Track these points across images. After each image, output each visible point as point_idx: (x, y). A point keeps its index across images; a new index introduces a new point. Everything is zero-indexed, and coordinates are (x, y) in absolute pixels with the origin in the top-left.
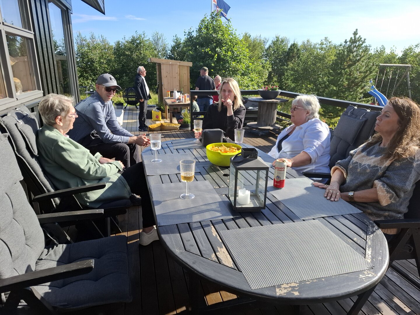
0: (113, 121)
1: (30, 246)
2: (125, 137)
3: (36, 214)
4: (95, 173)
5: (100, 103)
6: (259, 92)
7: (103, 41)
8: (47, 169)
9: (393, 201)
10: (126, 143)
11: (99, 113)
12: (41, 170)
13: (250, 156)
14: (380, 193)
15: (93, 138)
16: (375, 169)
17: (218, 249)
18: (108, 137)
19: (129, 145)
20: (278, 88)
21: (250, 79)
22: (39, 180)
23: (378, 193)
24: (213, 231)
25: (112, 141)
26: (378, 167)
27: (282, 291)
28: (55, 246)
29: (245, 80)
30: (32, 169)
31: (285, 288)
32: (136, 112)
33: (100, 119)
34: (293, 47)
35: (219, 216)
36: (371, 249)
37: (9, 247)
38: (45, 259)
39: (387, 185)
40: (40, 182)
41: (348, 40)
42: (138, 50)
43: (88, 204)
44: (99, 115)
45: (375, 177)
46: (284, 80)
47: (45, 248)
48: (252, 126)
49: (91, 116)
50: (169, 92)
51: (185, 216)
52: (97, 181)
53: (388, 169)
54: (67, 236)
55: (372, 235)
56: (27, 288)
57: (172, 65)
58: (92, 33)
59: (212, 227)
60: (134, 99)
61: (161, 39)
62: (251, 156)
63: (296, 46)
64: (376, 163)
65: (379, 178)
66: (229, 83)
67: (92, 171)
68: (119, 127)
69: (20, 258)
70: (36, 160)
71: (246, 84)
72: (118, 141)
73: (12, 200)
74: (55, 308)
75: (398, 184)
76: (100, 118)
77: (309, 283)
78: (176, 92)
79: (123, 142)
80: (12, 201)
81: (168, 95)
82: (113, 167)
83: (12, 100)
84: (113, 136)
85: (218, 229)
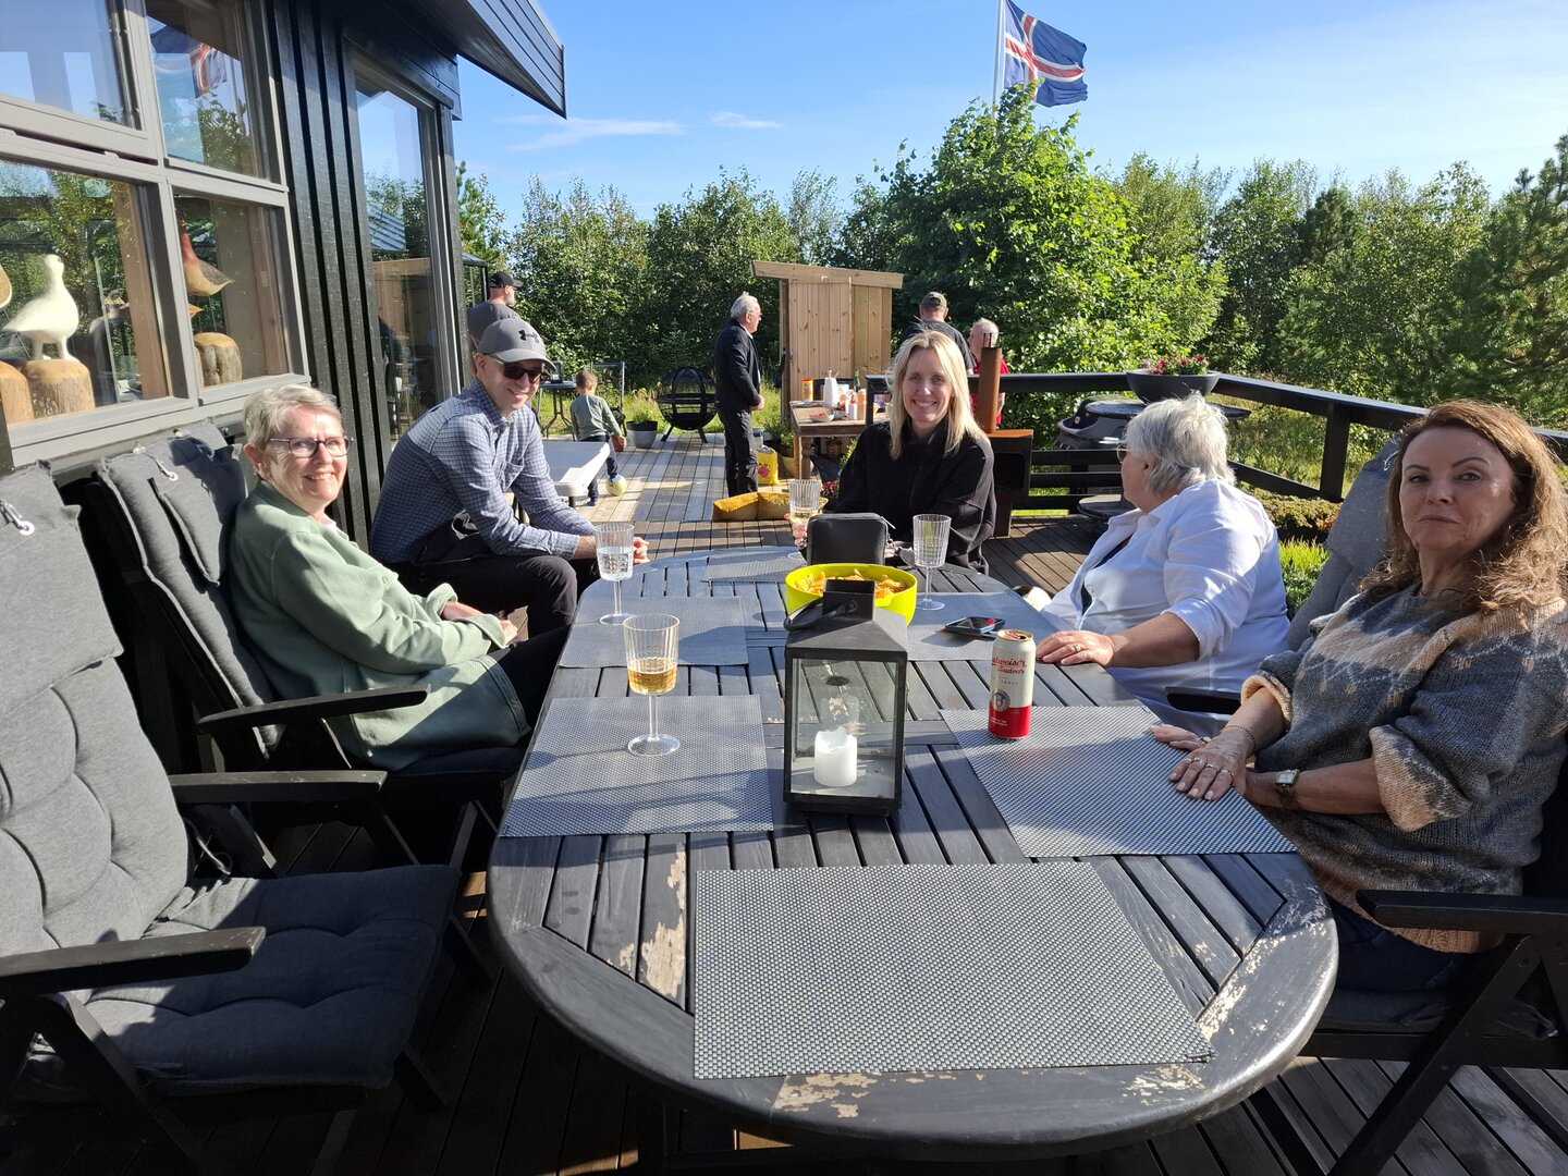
0: (536, 480)
1: (128, 872)
2: (565, 536)
3: (164, 771)
4: (405, 648)
5: (482, 417)
6: (1128, 379)
7: (616, 207)
8: (252, 628)
9: (1442, 813)
10: (565, 556)
11: (476, 452)
12: (224, 631)
13: (841, 609)
14: (1387, 780)
15: (461, 536)
16: (1375, 679)
17: (655, 930)
18: (506, 531)
19: (573, 563)
20: (1207, 363)
21: (1127, 330)
22: (218, 663)
23: (1379, 777)
24: (673, 871)
25: (517, 548)
26: (1388, 672)
27: (800, 1095)
28: (219, 882)
29: (1105, 333)
30: (196, 627)
31: (817, 1088)
32: (696, 453)
33: (479, 471)
34: (1326, 206)
35: (726, 822)
36: (1243, 989)
37: (38, 863)
38: (178, 921)
39: (1418, 745)
40: (219, 670)
41: (1535, 170)
42: (729, 237)
43: (370, 754)
44: (477, 458)
45: (1374, 716)
46: (1283, 333)
47: (186, 885)
48: (1099, 508)
49: (449, 459)
50: (811, 383)
51: (606, 811)
52: (412, 679)
53: (1425, 680)
54: (263, 854)
55: (1283, 939)
56: (50, 996)
57: (827, 284)
58: (578, 181)
59: (682, 855)
60: (696, 408)
61: (823, 194)
62: (848, 608)
63: (1337, 203)
64: (1383, 659)
65: (1388, 719)
66: (934, 348)
67: (395, 642)
68: (555, 502)
69: (77, 903)
70: (212, 599)
71: (1108, 351)
72: (538, 548)
73: (76, 718)
74: (142, 1075)
75: (1459, 744)
76: (481, 468)
77: (920, 1081)
78: (834, 381)
79: (554, 553)
80: (78, 722)
81: (807, 391)
82: (472, 633)
83: (182, 403)
84: (524, 529)
85: (697, 863)
